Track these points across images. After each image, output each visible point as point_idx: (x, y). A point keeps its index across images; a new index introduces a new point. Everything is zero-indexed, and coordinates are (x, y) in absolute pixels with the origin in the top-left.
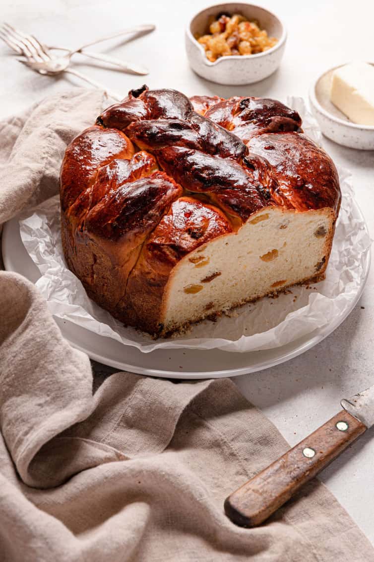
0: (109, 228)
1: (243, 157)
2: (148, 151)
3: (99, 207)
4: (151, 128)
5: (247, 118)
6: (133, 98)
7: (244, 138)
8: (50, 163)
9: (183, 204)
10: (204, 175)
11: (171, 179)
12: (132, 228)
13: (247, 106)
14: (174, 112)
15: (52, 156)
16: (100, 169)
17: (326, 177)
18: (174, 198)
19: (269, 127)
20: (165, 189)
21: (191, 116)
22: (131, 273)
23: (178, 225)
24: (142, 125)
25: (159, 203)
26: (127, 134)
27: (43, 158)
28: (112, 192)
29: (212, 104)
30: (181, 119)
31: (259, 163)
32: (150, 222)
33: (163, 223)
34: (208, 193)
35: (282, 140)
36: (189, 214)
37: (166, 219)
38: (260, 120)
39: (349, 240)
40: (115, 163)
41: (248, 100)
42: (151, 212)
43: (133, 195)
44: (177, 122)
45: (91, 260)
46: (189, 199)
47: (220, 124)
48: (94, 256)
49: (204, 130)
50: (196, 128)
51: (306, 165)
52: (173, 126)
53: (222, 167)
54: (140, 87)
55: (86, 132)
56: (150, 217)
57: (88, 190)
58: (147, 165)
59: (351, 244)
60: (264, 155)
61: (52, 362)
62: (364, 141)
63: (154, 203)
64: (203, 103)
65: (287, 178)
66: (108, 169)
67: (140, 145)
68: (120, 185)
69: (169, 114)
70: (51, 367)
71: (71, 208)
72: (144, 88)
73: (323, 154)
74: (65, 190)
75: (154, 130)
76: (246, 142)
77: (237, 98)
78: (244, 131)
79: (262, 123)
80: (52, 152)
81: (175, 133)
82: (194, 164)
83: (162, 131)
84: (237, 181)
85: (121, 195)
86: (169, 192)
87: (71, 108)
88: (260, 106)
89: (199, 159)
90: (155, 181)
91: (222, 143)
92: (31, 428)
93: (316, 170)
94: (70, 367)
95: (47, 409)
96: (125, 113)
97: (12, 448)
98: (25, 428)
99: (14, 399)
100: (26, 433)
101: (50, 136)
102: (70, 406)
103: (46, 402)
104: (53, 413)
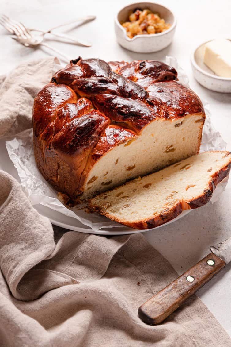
0: (68, 147)
1: (146, 99)
2: (86, 98)
3: (60, 134)
4: (87, 83)
5: (145, 74)
6: (73, 65)
7: (144, 86)
8: (22, 107)
9: (112, 129)
10: (123, 111)
11: (103, 114)
12: (82, 146)
13: (144, 66)
14: (101, 72)
15: (23, 103)
16: (58, 110)
17: (196, 107)
18: (106, 126)
19: (159, 79)
20: (100, 121)
21: (111, 74)
22: (82, 173)
23: (110, 142)
24: (82, 81)
25: (98, 129)
26: (72, 87)
27: (17, 105)
28: (67, 124)
29: (122, 66)
30: (105, 77)
31: (156, 102)
32: (93, 141)
33: (101, 142)
34: (127, 122)
35: (167, 86)
36: (116, 135)
37: (102, 139)
38: (153, 75)
39: (211, 143)
40: (67, 106)
41: (144, 62)
42: (93, 135)
43: (82, 125)
44: (103, 78)
45: (56, 167)
46: (115, 126)
47: (128, 78)
48: (58, 164)
49: (120, 83)
50: (116, 82)
51: (184, 100)
52: (101, 81)
53: (134, 105)
54: (77, 58)
55: (46, 87)
56: (93, 139)
57: (52, 124)
58: (87, 106)
59: (213, 146)
60: (158, 96)
61: (27, 222)
62: (224, 88)
63: (95, 130)
64: (116, 65)
65: (174, 109)
66: (63, 110)
67: (81, 94)
68: (72, 120)
69: (97, 74)
70: (27, 225)
71: (41, 135)
72: (79, 58)
73: (193, 93)
74: (37, 124)
75: (90, 84)
76: (146, 88)
77: (136, 62)
78: (144, 82)
79: (154, 76)
80: (23, 101)
81: (103, 86)
82: (116, 104)
83: (95, 85)
84: (145, 114)
85: (73, 126)
86: (103, 123)
87: (34, 72)
88: (152, 66)
89: (119, 101)
90: (93, 116)
91: (132, 90)
92: (17, 263)
93: (190, 103)
94: (39, 225)
95: (26, 251)
96: (69, 75)
97: (6, 276)
98: (14, 264)
99: (6, 246)
100: (14, 267)
101: (21, 92)
102: (40, 249)
103: (25, 247)
104: (30, 253)
